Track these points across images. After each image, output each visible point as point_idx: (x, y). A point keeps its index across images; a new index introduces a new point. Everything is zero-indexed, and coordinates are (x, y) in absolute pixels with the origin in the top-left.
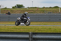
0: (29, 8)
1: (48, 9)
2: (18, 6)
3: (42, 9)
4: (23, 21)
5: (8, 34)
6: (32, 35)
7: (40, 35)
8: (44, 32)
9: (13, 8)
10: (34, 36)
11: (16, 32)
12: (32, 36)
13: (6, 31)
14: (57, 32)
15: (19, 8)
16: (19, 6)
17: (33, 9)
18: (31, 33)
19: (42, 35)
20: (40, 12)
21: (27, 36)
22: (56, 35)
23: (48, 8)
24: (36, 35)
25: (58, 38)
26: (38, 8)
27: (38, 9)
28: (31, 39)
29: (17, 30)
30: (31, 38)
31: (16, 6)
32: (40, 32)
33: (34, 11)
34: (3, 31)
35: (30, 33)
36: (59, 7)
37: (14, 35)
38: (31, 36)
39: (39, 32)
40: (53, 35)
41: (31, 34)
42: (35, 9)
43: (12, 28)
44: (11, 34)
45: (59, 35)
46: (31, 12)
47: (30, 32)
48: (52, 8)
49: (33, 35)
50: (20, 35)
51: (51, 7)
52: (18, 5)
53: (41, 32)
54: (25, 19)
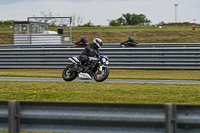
0: (163, 24)
2: (128, 19)
4: (87, 68)
5: (97, 111)
6: (174, 113)
9: (113, 24)
10: (183, 118)
11: (121, 102)
12: (174, 117)
13: (91, 101)
15: (134, 24)
16: (133, 20)
17: (177, 29)
18: (173, 106)
21: (159, 117)
24: (187, 115)
26: (194, 26)
27: (194, 29)
28: (170, 127)
29: (126, 96)
30: (173, 122)
31: (120, 20)
33: (180, 35)
34: (81, 101)
35: (168, 106)
37: (115, 111)
38: (171, 118)
41: (170, 112)
42: (183, 29)
43: (110, 91)
44: (105, 111)
46: (170, 38)
47: (170, 104)
49: (178, 113)
50: (135, 112)
52: (128, 15)
54: (92, 61)
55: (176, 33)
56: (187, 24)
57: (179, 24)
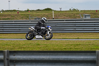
0: (3, 11)
1: (34, 13)
3: (24, 13)
4: (40, 33)
6: (8, 55)
7: (21, 55)
8: (28, 50)
10: (12, 57)
12: (8, 57)
14: (49, 50)
17: (10, 13)
18: (8, 51)
19: (24, 55)
20: (22, 18)
22: (47, 55)
23: (34, 11)
24: (14, 55)
25: (51, 59)
26: (18, 12)
30: (7, 59)
32: (22, 50)
33: (11, 16)
35: (5, 51)
36: (52, 10)
38: (6, 57)
39: (20, 50)
40: (43, 55)
41: (6, 54)
42: (13, 13)
45: (52, 55)
46: (7, 18)
47: (6, 50)
48: (41, 10)
49: (10, 55)
51: (39, 10)
53: (24, 50)
55: (9, 15)
56: (14, 11)
57: (11, 11)
